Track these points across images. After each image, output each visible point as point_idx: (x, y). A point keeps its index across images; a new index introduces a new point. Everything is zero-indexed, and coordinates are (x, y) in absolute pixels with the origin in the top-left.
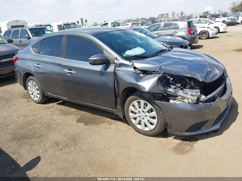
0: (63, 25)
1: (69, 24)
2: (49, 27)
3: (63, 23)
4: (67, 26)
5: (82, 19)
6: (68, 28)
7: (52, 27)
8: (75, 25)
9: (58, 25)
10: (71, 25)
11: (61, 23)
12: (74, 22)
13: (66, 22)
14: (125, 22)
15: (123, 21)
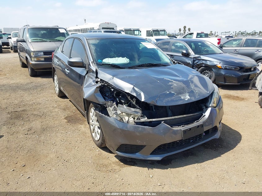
0: (152, 30)
1: (158, 31)
2: (138, 32)
3: (152, 29)
4: (157, 32)
5: (185, 27)
6: (158, 34)
7: (141, 32)
8: (164, 33)
9: (147, 31)
10: (161, 32)
11: (150, 29)
12: (164, 28)
13: (155, 28)
14: (236, 35)
15: (235, 33)
